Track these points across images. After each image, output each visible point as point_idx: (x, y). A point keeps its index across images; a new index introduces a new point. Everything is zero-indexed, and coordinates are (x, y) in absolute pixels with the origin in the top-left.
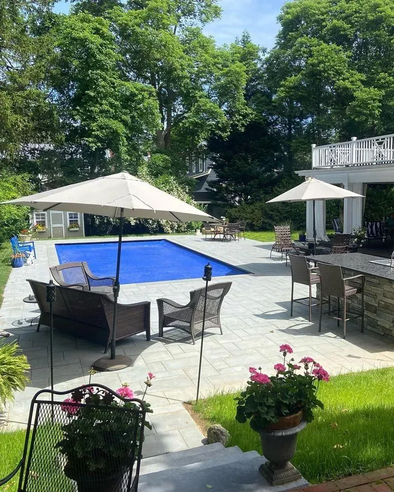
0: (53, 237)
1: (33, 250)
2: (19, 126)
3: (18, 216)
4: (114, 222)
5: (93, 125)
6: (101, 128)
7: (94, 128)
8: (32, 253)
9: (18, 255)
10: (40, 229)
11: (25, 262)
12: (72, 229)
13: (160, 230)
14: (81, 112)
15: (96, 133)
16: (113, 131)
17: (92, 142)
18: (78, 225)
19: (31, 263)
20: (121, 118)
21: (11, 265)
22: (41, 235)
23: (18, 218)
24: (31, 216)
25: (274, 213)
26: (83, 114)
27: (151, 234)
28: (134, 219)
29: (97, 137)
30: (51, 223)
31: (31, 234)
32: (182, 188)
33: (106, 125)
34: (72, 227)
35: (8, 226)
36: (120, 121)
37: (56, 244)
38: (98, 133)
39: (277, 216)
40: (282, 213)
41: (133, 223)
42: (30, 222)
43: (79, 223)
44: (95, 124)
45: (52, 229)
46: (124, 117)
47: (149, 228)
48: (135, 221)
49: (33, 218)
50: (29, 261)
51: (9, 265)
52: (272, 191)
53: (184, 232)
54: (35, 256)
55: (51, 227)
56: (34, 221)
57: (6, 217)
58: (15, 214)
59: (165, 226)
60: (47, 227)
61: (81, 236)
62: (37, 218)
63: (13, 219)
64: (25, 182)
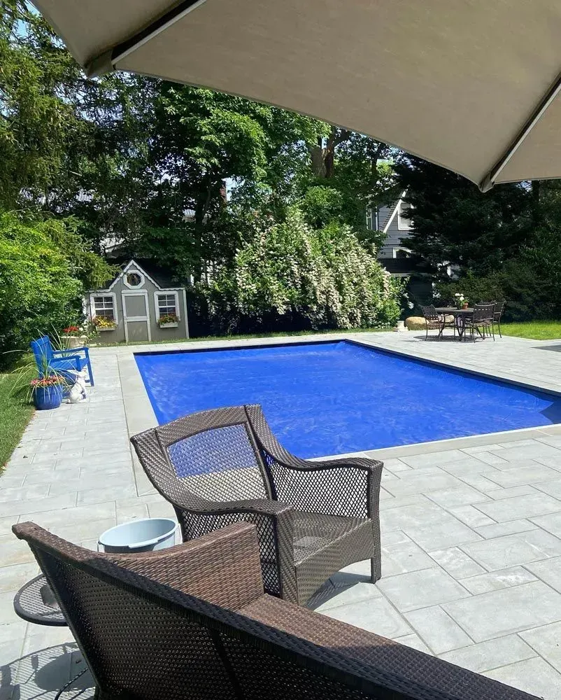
0: (130, 341)
1: (86, 367)
2: (56, 119)
3: (55, 296)
4: (245, 309)
5: (201, 122)
6: (217, 129)
7: (204, 129)
8: (84, 374)
9: (47, 380)
10: (104, 325)
11: (67, 395)
12: (166, 325)
13: (331, 323)
14: (179, 100)
15: (208, 138)
16: (241, 134)
17: (202, 156)
18: (177, 318)
19: (81, 396)
20: (253, 112)
21: (32, 404)
22: (107, 338)
23: (54, 300)
24: (85, 301)
25: (524, 291)
26: (181, 102)
27: (315, 332)
28: (284, 304)
29: (210, 145)
30: (125, 315)
31: (85, 334)
32: (364, 247)
33: (227, 125)
34: (166, 322)
35: (33, 317)
36: (252, 118)
37: (135, 354)
38: (212, 137)
39: (529, 295)
40: (539, 289)
41: (281, 311)
42: (84, 312)
43: (178, 314)
44: (207, 121)
45: (126, 325)
46: (260, 110)
47: (309, 320)
48: (285, 307)
49: (89, 305)
50: (75, 393)
51: (28, 404)
52: (517, 252)
53: (372, 326)
54: (91, 381)
55: (125, 321)
56: (91, 311)
57: (27, 297)
58: (48, 291)
59: (340, 316)
60: (117, 322)
61: (182, 338)
62: (97, 306)
63: (44, 303)
64: (71, 235)
